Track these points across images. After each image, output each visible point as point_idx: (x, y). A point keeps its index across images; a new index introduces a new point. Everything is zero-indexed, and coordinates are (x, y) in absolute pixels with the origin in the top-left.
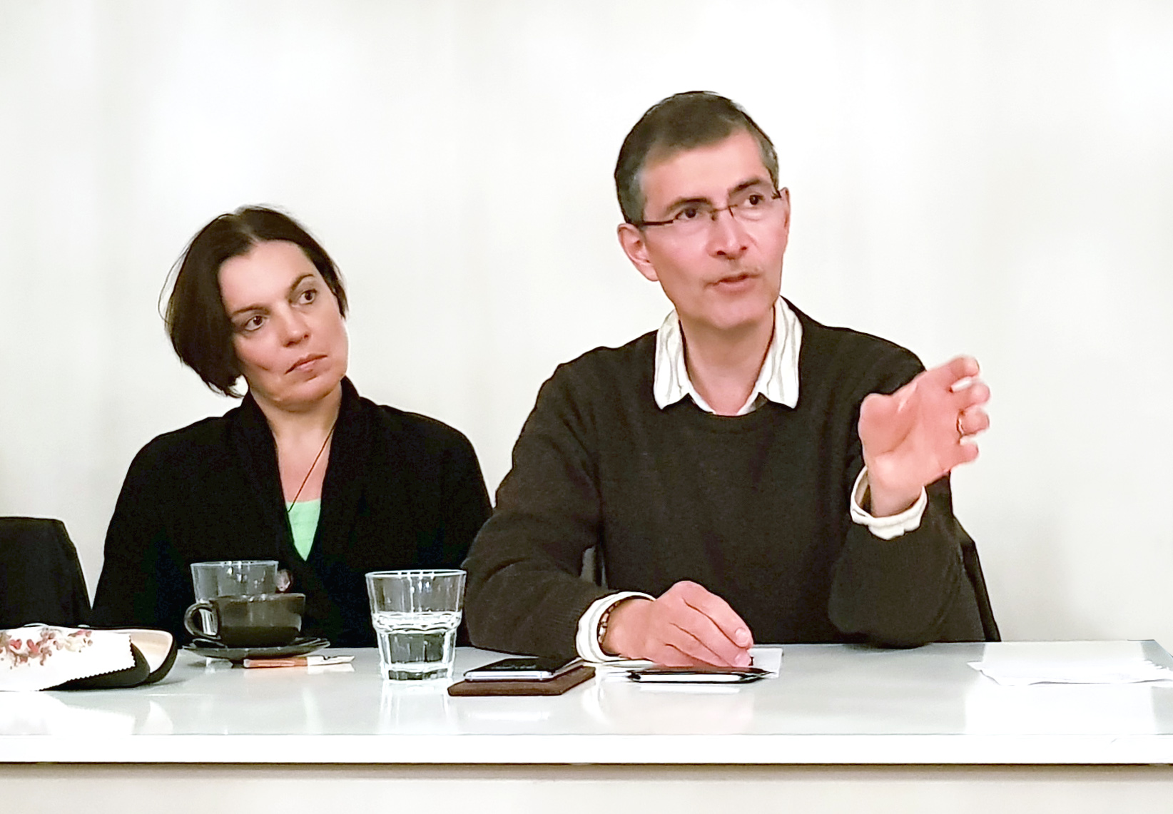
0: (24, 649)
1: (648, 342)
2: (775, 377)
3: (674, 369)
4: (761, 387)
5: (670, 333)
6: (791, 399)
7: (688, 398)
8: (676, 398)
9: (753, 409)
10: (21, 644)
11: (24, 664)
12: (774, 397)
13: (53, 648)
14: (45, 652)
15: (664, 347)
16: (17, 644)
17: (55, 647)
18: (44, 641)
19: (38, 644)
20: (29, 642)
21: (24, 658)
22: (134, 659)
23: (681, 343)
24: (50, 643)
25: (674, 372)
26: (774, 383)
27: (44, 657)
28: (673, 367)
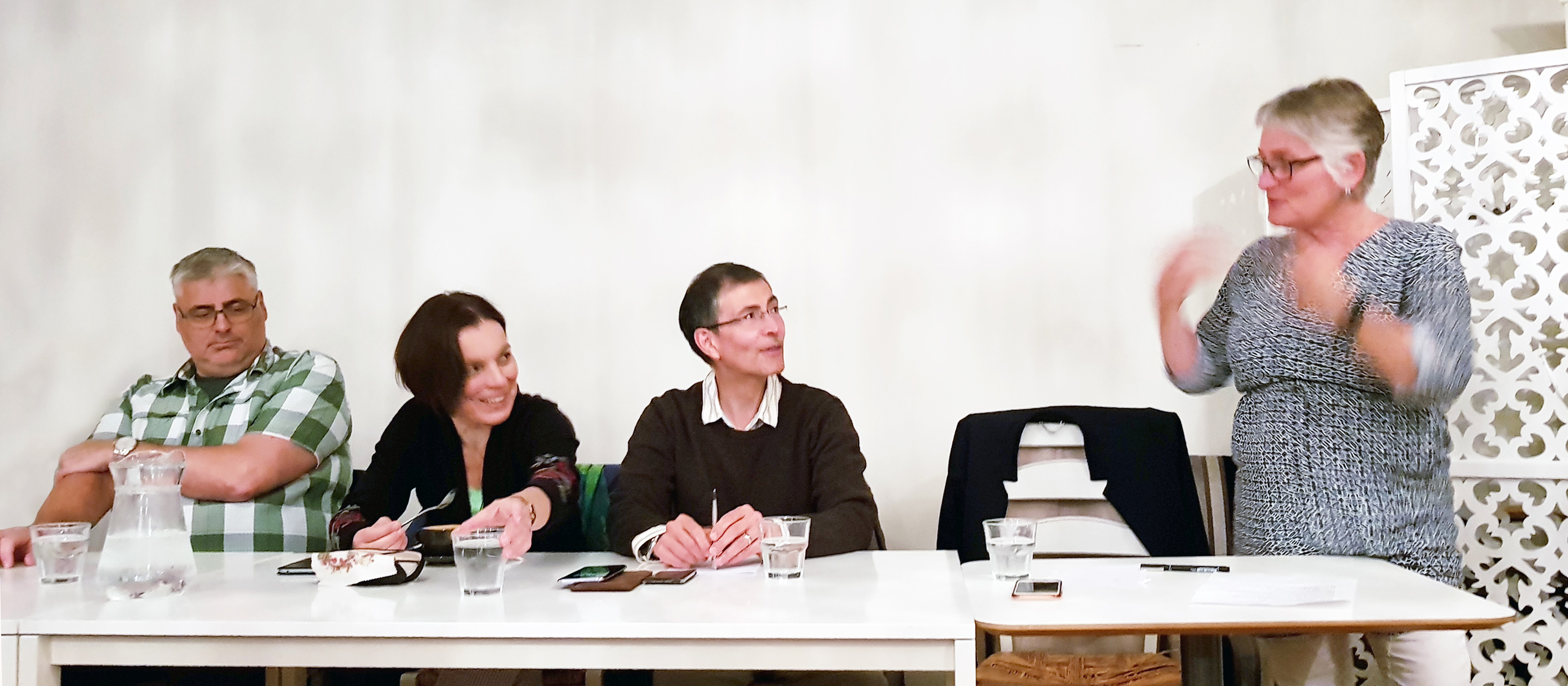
0: (338, 563)
1: (697, 389)
2: (767, 411)
3: (713, 404)
4: (760, 415)
5: (710, 384)
6: (774, 423)
7: (721, 420)
8: (714, 419)
9: (754, 429)
10: (336, 561)
11: (338, 571)
12: (767, 421)
13: (353, 563)
14: (349, 566)
15: (707, 394)
16: (335, 560)
17: (354, 562)
18: (348, 559)
19: (346, 561)
20: (341, 560)
21: (338, 568)
22: (397, 569)
23: (717, 390)
24: (351, 561)
25: (713, 407)
26: (766, 413)
27: (348, 568)
28: (712, 404)
